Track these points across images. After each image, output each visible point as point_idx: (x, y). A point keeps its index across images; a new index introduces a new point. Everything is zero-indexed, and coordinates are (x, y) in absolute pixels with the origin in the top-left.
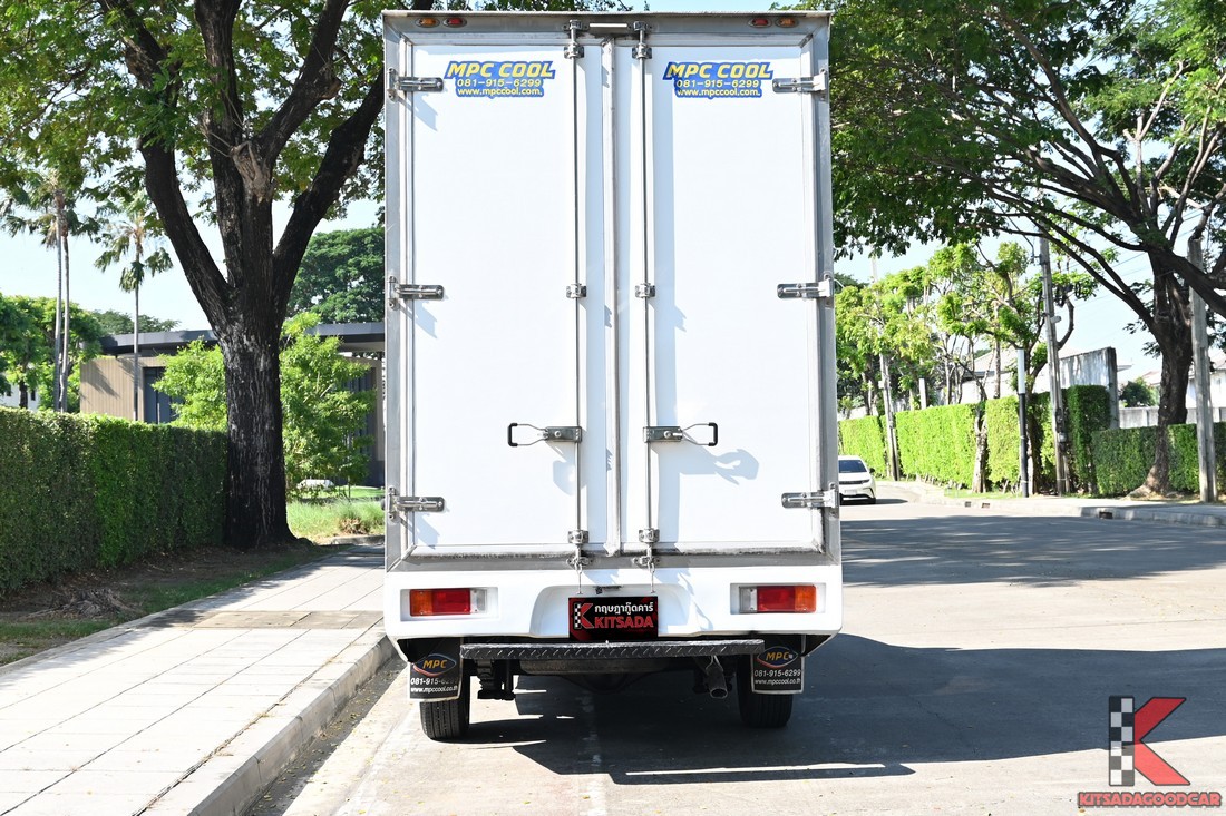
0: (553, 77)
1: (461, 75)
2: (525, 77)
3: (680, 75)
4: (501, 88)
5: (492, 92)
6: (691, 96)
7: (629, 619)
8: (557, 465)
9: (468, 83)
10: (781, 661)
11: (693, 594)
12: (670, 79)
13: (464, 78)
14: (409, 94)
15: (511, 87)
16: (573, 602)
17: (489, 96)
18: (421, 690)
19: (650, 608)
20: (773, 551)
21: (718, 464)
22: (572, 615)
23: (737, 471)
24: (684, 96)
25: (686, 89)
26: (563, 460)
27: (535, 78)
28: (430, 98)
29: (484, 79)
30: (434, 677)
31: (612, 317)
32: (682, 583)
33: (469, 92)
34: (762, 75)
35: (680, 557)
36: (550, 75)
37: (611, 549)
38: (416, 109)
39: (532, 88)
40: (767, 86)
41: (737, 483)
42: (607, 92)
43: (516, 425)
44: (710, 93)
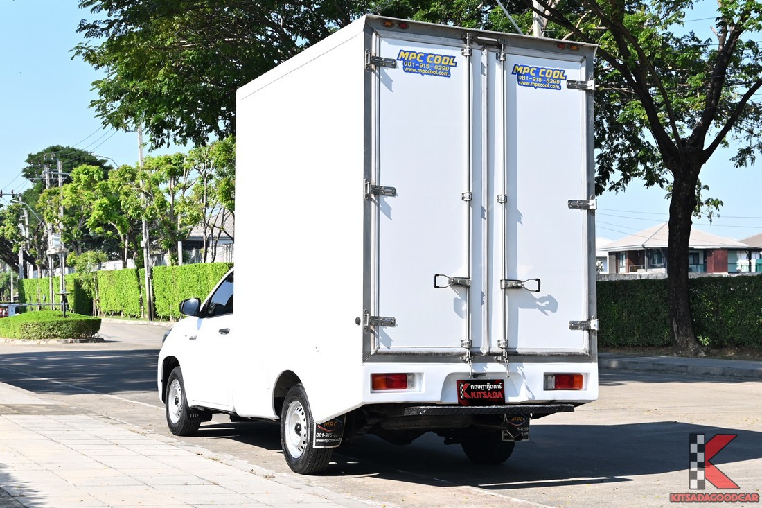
0: (455, 66)
1: (406, 59)
2: (440, 64)
3: (521, 72)
4: (428, 69)
5: (423, 71)
6: (526, 85)
7: (489, 393)
8: (456, 300)
9: (410, 64)
10: (519, 422)
11: (525, 378)
12: (515, 74)
13: (408, 61)
14: (377, 67)
15: (433, 69)
16: (459, 383)
17: (421, 74)
18: (322, 441)
19: (500, 386)
20: (565, 354)
21: (538, 303)
22: (459, 390)
23: (547, 308)
24: (522, 85)
25: (524, 81)
26: (459, 298)
27: (446, 66)
28: (389, 71)
29: (419, 63)
30: (330, 433)
31: (486, 213)
32: (519, 372)
33: (410, 70)
34: (561, 77)
35: (519, 357)
36: (454, 64)
37: (484, 352)
38: (381, 77)
39: (444, 71)
40: (564, 84)
41: (547, 314)
42: (484, 78)
43: (438, 275)
44: (536, 85)
